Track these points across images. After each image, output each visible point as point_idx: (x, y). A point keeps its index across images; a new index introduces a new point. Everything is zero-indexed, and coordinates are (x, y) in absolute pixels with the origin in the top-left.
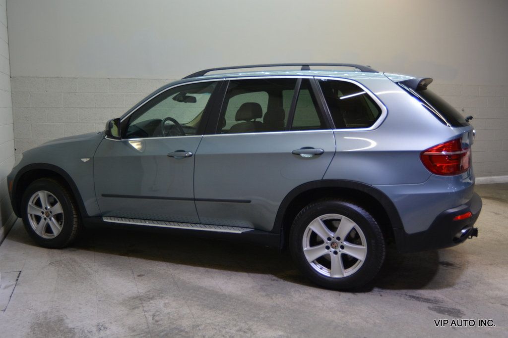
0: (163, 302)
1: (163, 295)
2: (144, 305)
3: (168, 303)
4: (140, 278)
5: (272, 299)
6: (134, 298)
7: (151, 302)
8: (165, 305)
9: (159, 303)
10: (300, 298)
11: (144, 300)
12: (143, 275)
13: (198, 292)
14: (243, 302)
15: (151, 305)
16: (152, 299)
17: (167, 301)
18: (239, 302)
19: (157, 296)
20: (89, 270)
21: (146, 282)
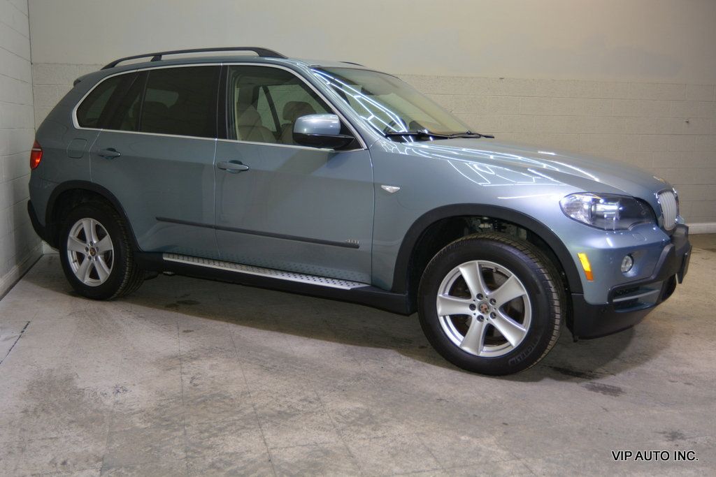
0: (209, 363)
1: (211, 355)
2: (183, 366)
3: (216, 365)
4: (187, 334)
5: (359, 364)
6: (172, 357)
7: (194, 362)
8: (212, 367)
9: (204, 365)
10: (399, 366)
11: (185, 361)
12: (190, 331)
13: (260, 354)
14: (319, 367)
15: (192, 366)
16: (195, 359)
17: (215, 363)
18: (314, 367)
19: (204, 357)
20: (120, 322)
21: (193, 339)
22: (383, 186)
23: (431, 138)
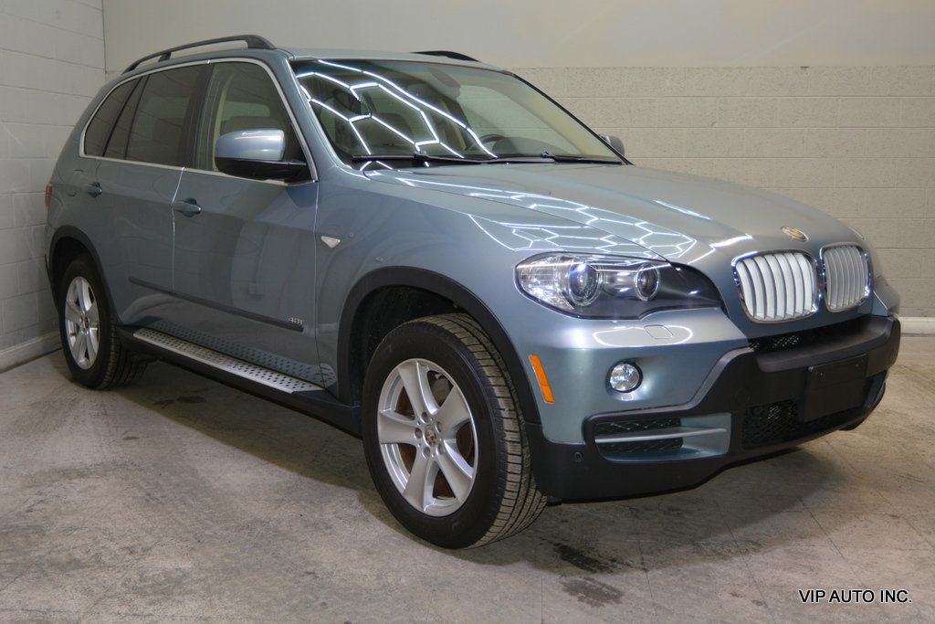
22: (323, 238)
23: (426, 164)
